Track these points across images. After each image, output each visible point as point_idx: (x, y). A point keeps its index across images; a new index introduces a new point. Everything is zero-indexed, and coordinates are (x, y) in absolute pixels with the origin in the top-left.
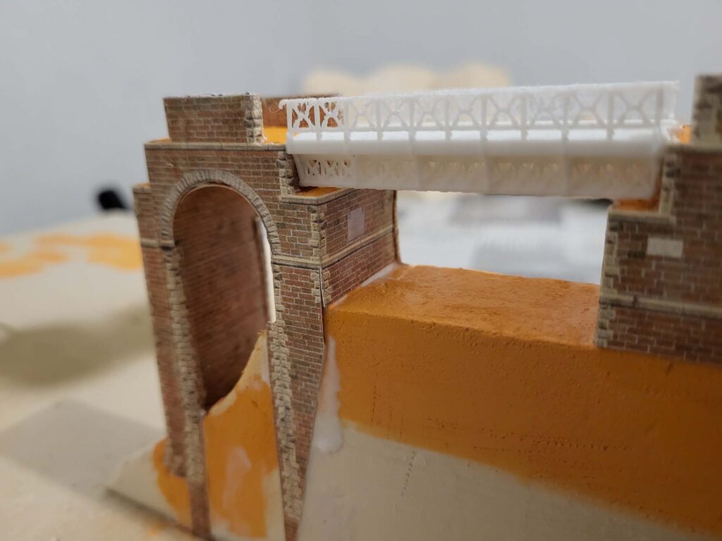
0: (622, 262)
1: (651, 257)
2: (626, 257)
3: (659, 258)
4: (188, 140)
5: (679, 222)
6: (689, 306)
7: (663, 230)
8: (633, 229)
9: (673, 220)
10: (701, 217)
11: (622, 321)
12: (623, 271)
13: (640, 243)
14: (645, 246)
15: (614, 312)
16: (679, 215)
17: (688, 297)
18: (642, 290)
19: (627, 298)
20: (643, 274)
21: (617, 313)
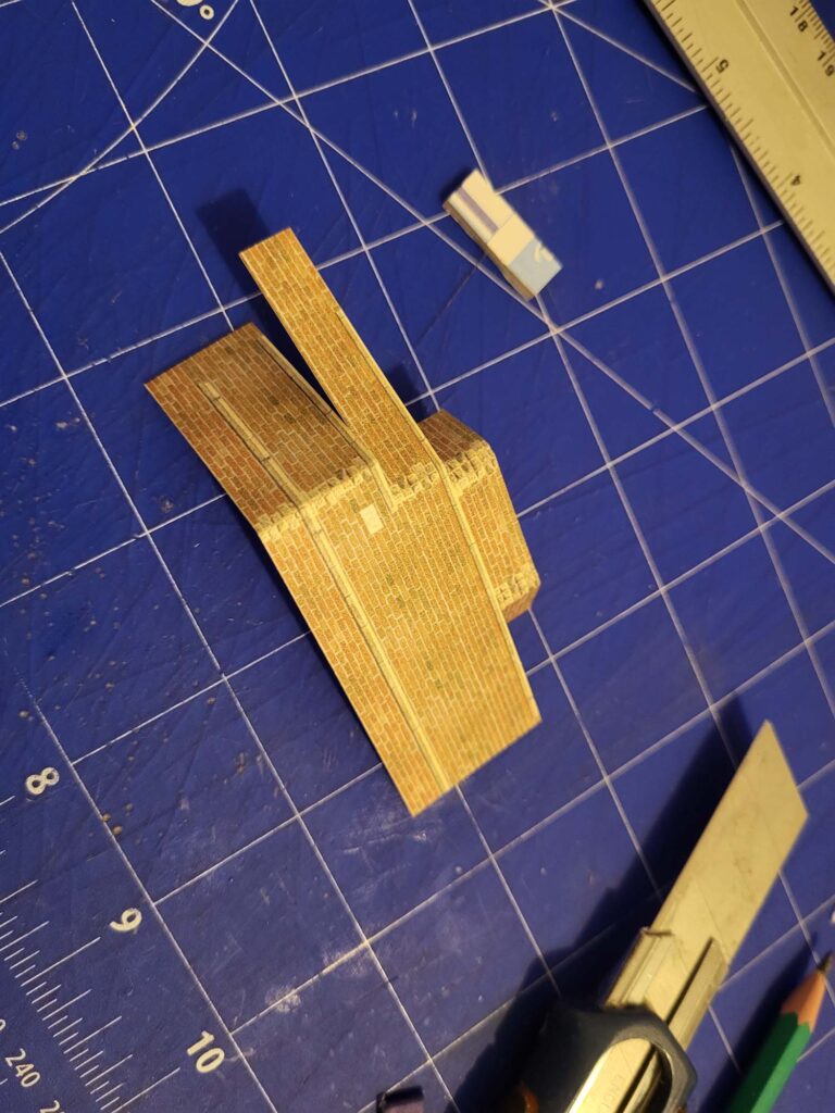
0: (343, 501)
1: (359, 517)
2: (348, 500)
3: (362, 521)
5: (395, 514)
6: (339, 569)
7: (384, 509)
8: (373, 489)
9: (395, 509)
10: (406, 523)
11: (295, 537)
12: (337, 506)
13: (365, 501)
14: (365, 505)
15: (298, 525)
16: (400, 510)
17: (345, 562)
18: (329, 531)
19: (316, 526)
20: (343, 521)
21: (299, 529)
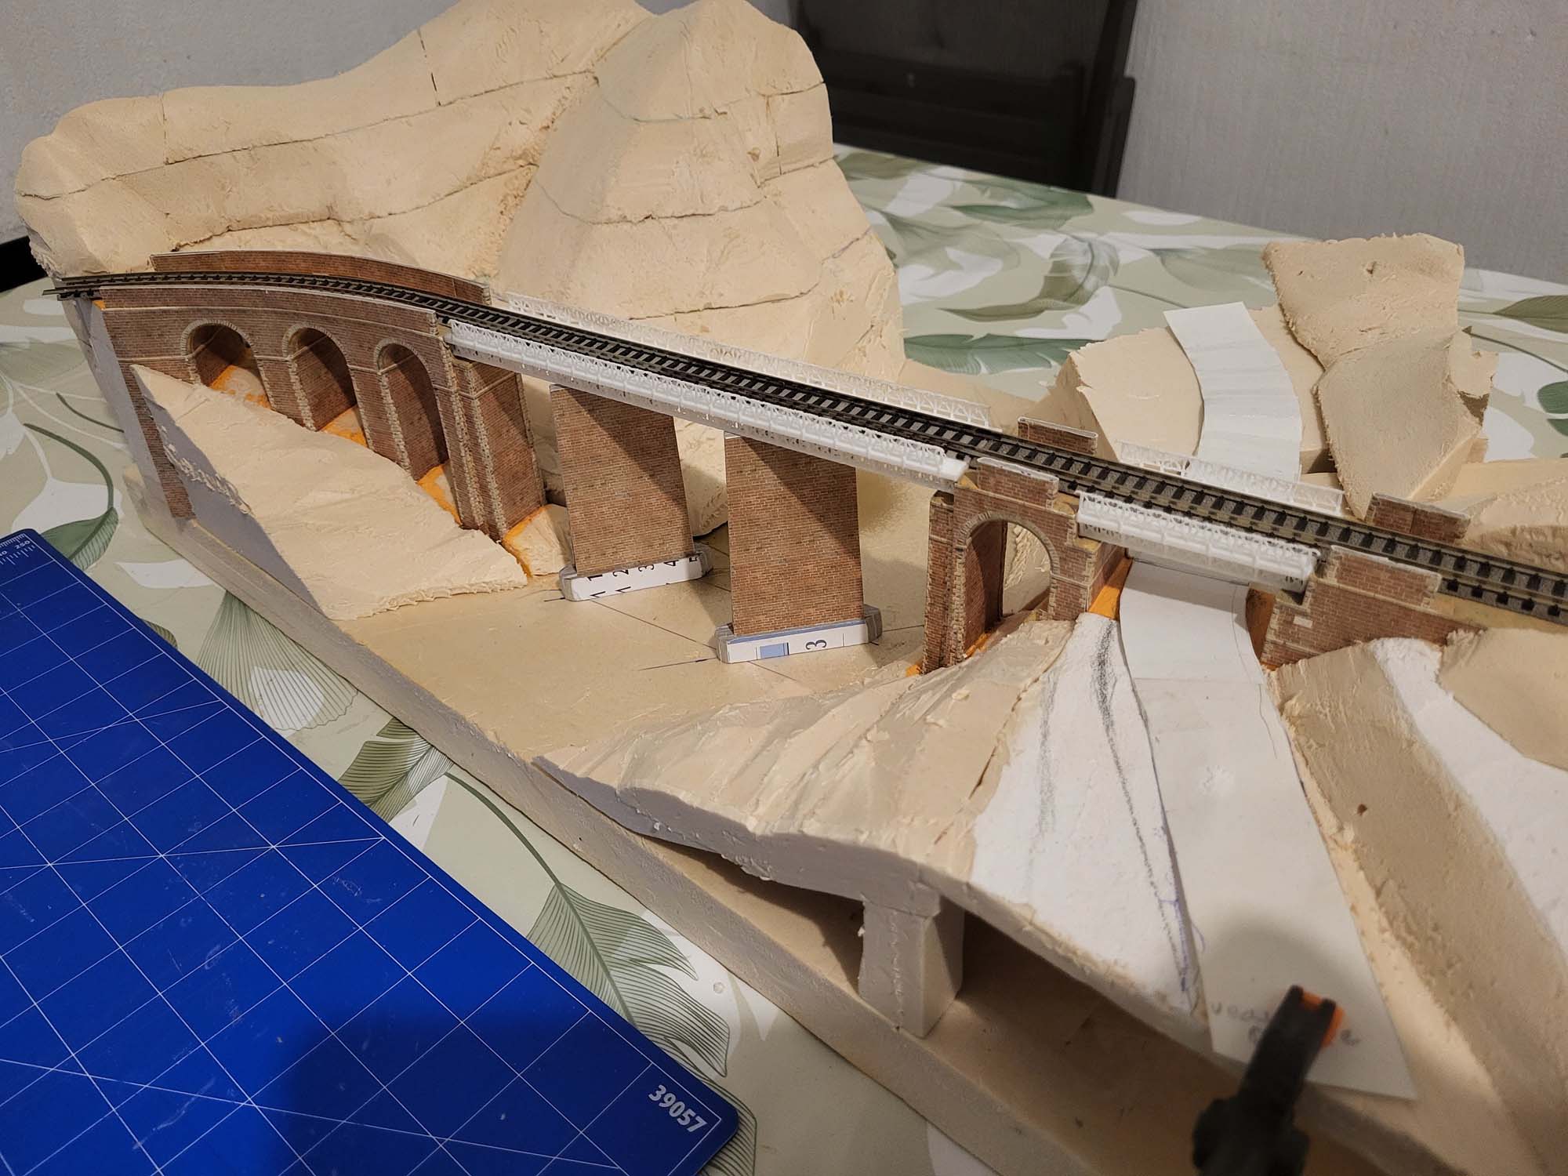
4: (995, 492)
